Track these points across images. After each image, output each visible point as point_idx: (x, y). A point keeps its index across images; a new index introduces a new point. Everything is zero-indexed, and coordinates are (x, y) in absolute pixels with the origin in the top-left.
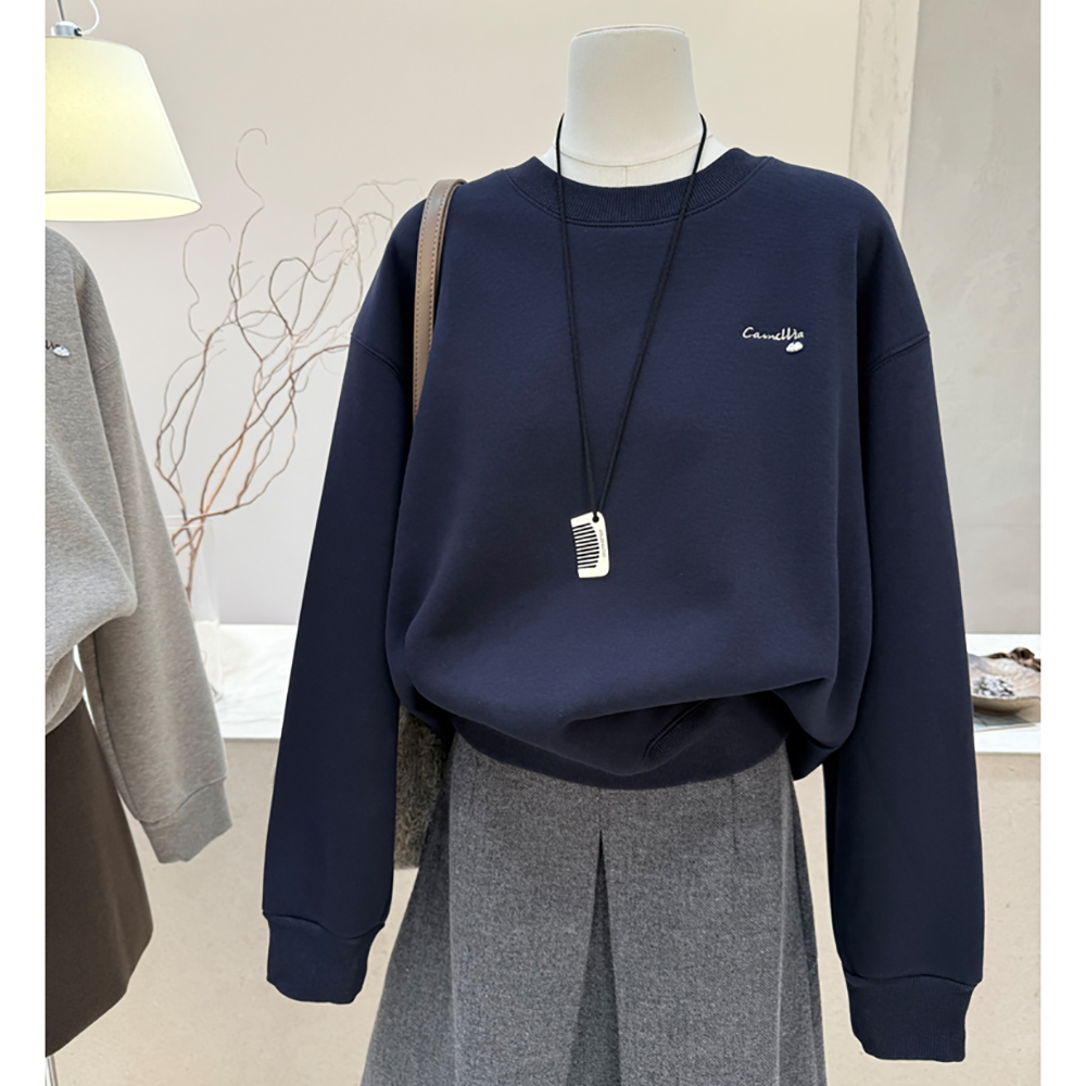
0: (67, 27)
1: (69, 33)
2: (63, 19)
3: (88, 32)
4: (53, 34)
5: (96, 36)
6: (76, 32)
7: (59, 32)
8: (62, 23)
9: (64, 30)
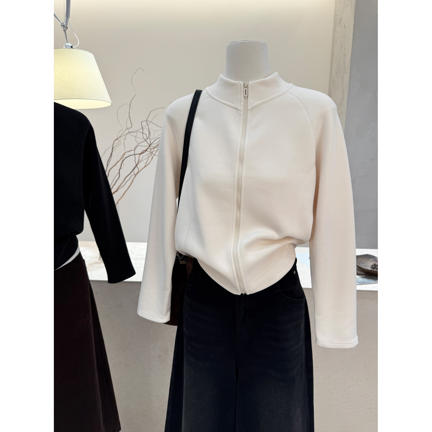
0: (69, 45)
1: (69, 47)
2: (67, 43)
3: (76, 47)
4: (64, 47)
5: (77, 48)
6: (71, 47)
7: (66, 46)
8: (67, 44)
9: (67, 46)
